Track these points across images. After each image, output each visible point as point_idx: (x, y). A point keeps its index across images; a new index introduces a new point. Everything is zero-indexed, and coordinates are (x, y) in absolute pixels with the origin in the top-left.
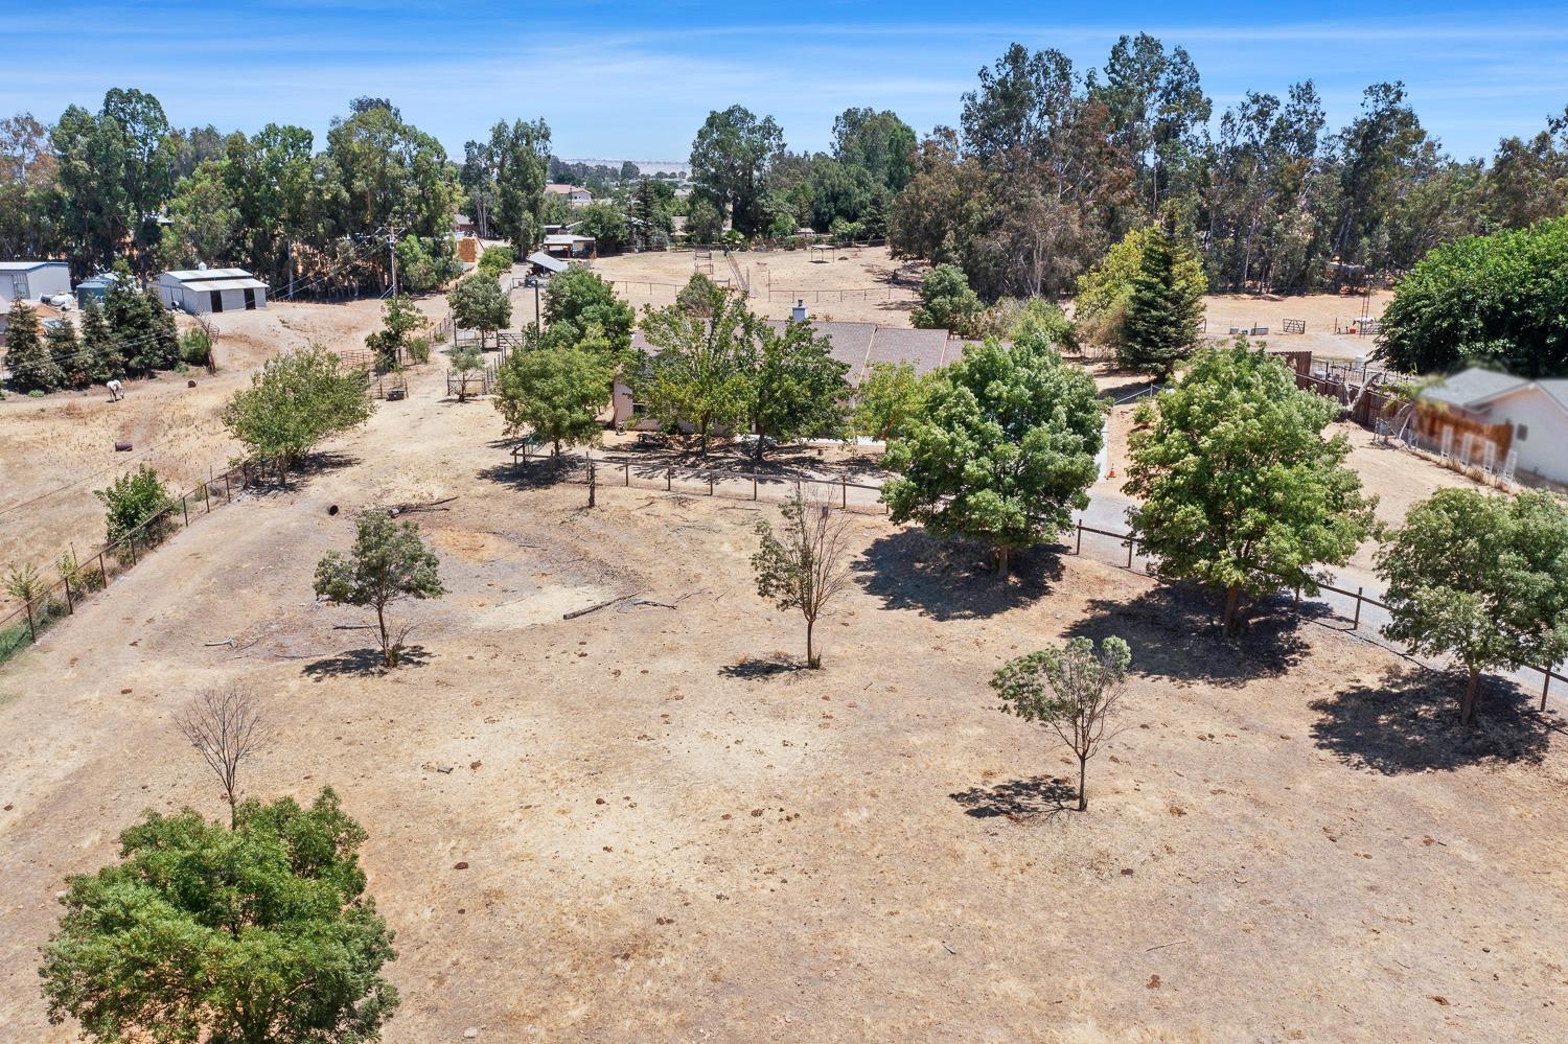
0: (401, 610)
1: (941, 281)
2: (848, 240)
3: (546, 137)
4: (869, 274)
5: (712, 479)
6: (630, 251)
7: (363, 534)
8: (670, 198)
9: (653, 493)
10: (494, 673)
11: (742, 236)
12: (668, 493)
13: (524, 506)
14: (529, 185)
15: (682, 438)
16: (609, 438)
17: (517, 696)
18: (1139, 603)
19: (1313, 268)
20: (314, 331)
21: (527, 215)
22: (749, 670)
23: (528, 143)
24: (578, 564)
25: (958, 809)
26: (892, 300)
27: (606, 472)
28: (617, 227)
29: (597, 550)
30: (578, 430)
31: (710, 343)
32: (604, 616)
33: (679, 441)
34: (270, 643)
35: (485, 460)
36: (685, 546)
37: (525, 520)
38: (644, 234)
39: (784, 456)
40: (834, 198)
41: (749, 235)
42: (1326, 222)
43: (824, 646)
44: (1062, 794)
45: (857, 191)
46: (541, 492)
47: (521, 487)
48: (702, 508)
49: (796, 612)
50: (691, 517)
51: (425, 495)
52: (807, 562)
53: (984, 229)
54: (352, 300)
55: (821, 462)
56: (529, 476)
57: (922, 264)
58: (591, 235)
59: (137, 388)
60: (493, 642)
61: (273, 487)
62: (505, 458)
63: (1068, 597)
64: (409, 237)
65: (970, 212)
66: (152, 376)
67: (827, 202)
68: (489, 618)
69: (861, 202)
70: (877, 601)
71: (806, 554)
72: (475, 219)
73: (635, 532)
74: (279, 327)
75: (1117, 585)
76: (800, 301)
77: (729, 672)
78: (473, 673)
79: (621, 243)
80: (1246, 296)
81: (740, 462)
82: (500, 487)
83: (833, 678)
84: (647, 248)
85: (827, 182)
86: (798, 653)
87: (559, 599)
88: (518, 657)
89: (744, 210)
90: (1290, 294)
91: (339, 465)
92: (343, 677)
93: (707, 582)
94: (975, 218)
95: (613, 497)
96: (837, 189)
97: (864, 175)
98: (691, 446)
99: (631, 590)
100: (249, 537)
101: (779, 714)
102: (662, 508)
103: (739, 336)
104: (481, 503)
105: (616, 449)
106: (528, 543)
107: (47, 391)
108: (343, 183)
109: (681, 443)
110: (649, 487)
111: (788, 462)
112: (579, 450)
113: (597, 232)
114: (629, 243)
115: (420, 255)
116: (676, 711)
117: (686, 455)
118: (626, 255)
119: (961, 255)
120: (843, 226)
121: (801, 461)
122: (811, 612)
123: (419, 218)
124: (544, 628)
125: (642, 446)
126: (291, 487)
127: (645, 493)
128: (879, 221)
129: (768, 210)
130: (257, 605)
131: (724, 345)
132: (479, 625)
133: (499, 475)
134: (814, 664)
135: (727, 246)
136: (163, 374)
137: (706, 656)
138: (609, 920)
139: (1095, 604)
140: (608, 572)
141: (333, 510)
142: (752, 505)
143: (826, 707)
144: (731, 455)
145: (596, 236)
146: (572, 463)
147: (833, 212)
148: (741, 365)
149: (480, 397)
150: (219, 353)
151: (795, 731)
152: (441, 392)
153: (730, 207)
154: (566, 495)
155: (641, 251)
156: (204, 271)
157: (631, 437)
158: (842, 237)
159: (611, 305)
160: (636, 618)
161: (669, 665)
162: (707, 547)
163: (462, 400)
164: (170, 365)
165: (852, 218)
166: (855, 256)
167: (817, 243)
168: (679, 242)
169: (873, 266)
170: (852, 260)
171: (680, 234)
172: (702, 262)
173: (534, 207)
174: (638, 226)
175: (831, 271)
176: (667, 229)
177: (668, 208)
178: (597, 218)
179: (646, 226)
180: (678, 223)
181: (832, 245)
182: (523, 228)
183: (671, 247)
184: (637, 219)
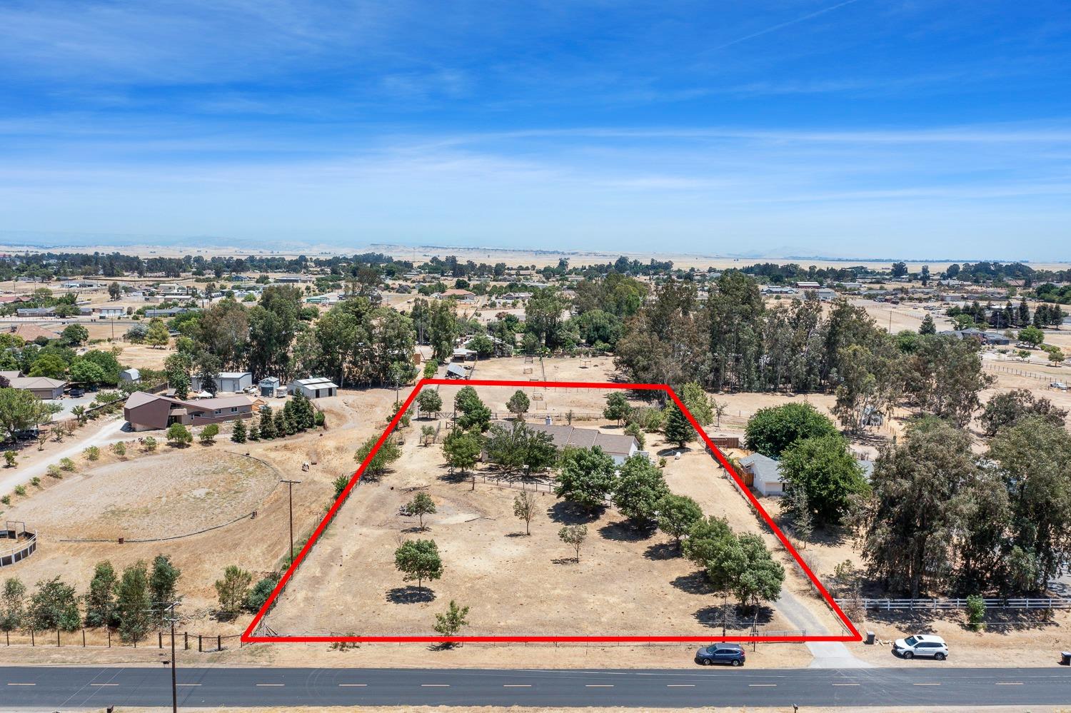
0: (426, 516)
4: (606, 376)
5: (511, 482)
6: (494, 357)
7: (418, 498)
9: (493, 486)
10: (448, 534)
11: (549, 350)
12: (497, 486)
13: (452, 489)
14: (446, 329)
16: (480, 465)
17: (454, 538)
18: (622, 523)
21: (445, 343)
22: (511, 535)
24: (469, 507)
25: (551, 562)
27: (478, 478)
28: (488, 346)
29: (475, 504)
30: (470, 465)
32: (476, 521)
34: (388, 525)
35: (438, 472)
36: (501, 503)
37: (452, 494)
38: (501, 348)
39: (536, 474)
40: (597, 329)
41: (553, 349)
43: (532, 530)
44: (576, 561)
45: (608, 326)
46: (457, 485)
47: (451, 483)
48: (507, 491)
49: (524, 520)
50: (503, 494)
52: (527, 508)
54: (368, 388)
55: (548, 477)
56: (453, 479)
58: (475, 350)
59: (302, 436)
60: (447, 527)
61: (370, 480)
62: (445, 472)
63: (603, 520)
64: (395, 362)
66: (305, 431)
67: (594, 331)
68: (445, 521)
69: (609, 332)
70: (552, 520)
71: (527, 505)
73: (486, 498)
74: (344, 406)
75: (617, 517)
77: (507, 536)
78: (443, 533)
79: (490, 353)
80: (779, 393)
81: (522, 476)
82: (444, 482)
83: (533, 538)
84: (502, 355)
85: (594, 321)
86: (525, 532)
87: (463, 517)
88: (454, 530)
89: (551, 337)
91: (388, 472)
92: (411, 534)
93: (505, 514)
95: (480, 487)
96: (599, 325)
98: (507, 469)
99: (484, 515)
100: (371, 497)
101: (517, 544)
102: (495, 491)
104: (438, 487)
105: (481, 470)
106: (453, 501)
107: (273, 438)
109: (503, 468)
110: (492, 484)
111: (537, 477)
112: (469, 470)
113: (478, 348)
114: (493, 354)
115: (399, 370)
116: (492, 543)
117: (504, 473)
118: (492, 359)
120: (600, 345)
121: (541, 477)
122: (527, 519)
124: (460, 524)
125: (490, 469)
126: (375, 481)
127: (490, 486)
129: (563, 338)
130: (381, 516)
132: (442, 523)
133: (443, 478)
134: (529, 534)
135: (542, 355)
136: (309, 430)
137: (502, 532)
138: (475, 575)
139: (610, 523)
140: (477, 510)
141: (392, 488)
142: (522, 490)
143: (529, 543)
144: (519, 473)
145: (477, 351)
146: (468, 475)
147: (596, 336)
148: (522, 444)
149: (432, 445)
150: (327, 421)
151: (520, 548)
152: (417, 443)
153: (544, 335)
154: (465, 486)
155: (499, 357)
156: (312, 380)
157: (487, 466)
158: (600, 350)
160: (485, 522)
161: (493, 533)
162: (507, 503)
163: (426, 446)
164: (311, 426)
165: (606, 340)
166: (602, 364)
167: (587, 354)
168: (518, 350)
169: (608, 370)
170: (600, 367)
171: (519, 344)
172: (528, 366)
173: (448, 339)
174: (498, 345)
175: (588, 374)
176: (514, 343)
177: (515, 328)
178: (478, 342)
179: (501, 345)
180: (519, 337)
181: (594, 356)
182: (443, 349)
183: (514, 354)
184: (498, 341)
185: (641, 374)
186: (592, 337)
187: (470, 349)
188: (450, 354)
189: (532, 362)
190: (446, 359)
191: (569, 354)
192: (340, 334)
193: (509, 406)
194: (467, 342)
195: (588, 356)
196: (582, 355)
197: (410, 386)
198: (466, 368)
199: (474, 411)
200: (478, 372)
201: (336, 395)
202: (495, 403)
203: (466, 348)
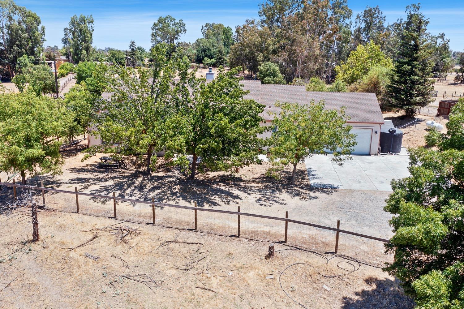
1: (268, 70)
2: (210, 66)
3: (92, 22)
9: (99, 222)
12: (113, 222)
15: (134, 159)
23: (85, 24)
28: (122, 59)
31: (152, 88)
33: (132, 161)
38: (132, 62)
40: (204, 51)
45: (212, 48)
53: (275, 52)
57: (240, 73)
64: (24, 56)
65: (269, 45)
67: (201, 52)
72: (68, 57)
85: (201, 45)
94: (271, 48)
96: (205, 47)
97: (215, 43)
103: (176, 82)
105: (83, 170)
109: (133, 164)
110: (98, 214)
115: (28, 64)
117: (135, 175)
120: (207, 60)
123: (28, 48)
125: (103, 167)
128: (221, 58)
131: (164, 90)
142: (193, 237)
144: (170, 174)
147: (204, 56)
148: (177, 106)
174: (130, 59)
178: (114, 55)
179: (133, 59)
182: (82, 57)
186: (201, 56)
187: (107, 61)
196: (195, 68)
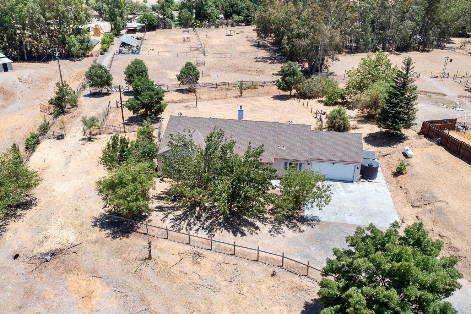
2: (238, 23)
4: (248, 42)
6: (159, 29)
8: (172, 3)
9: (182, 248)
11: (199, 22)
12: (189, 247)
13: (115, 253)
14: (119, 6)
19: (412, 42)
20: (32, 83)
21: (119, 18)
26: (259, 56)
28: (153, 20)
35: (97, 207)
37: (116, 266)
38: (163, 22)
40: (232, 6)
41: (202, 21)
42: (418, 24)
45: (240, 3)
46: (124, 241)
47: (114, 235)
51: (65, 242)
53: (299, 36)
54: (51, 60)
56: (118, 225)
58: (144, 23)
64: (72, 36)
65: (293, 29)
67: (229, 7)
69: (241, 8)
73: (175, 288)
74: (17, 82)
76: (241, 107)
79: (155, 26)
82: (103, 234)
84: (165, 27)
89: (200, 12)
90: (403, 51)
95: (161, 250)
96: (233, 3)
102: (187, 264)
104: (93, 248)
106: (118, 288)
108: (41, 14)
110: (179, 240)
113: (146, 22)
114: (158, 26)
115: (76, 43)
118: (157, 30)
119: (289, 46)
120: (236, 17)
127: (177, 248)
128: (249, 16)
129: (208, 12)
133: (103, 222)
135: (194, 26)
141: (16, 256)
142: (233, 260)
145: (146, 24)
147: (232, 11)
149: (98, 136)
152: (80, 136)
153: (194, 11)
154: (137, 244)
155: (163, 28)
157: (167, 185)
158: (236, 22)
159: (153, 91)
163: (90, 140)
165: (239, 14)
166: (242, 32)
167: (227, 25)
168: (176, 23)
169: (249, 37)
170: (241, 34)
171: (176, 18)
172: (186, 36)
173: (121, 15)
174: (161, 19)
175: (234, 41)
176: (172, 18)
177: (172, 7)
178: (146, 17)
179: (164, 19)
180: (176, 14)
181: (232, 26)
182: (117, 23)
183: (173, 26)
184: (161, 16)
185: (297, 41)
186: (229, 12)
187: (140, 22)
188: (124, 27)
189: (188, 32)
190: (121, 32)
191: (213, 25)
192: (12, 10)
193: (179, 79)
194: (137, 18)
195: (228, 26)
196: (224, 26)
197: (88, 56)
198: (137, 39)
199: (145, 93)
200: (147, 42)
201: (12, 69)
202: (164, 71)
203: (137, 22)
